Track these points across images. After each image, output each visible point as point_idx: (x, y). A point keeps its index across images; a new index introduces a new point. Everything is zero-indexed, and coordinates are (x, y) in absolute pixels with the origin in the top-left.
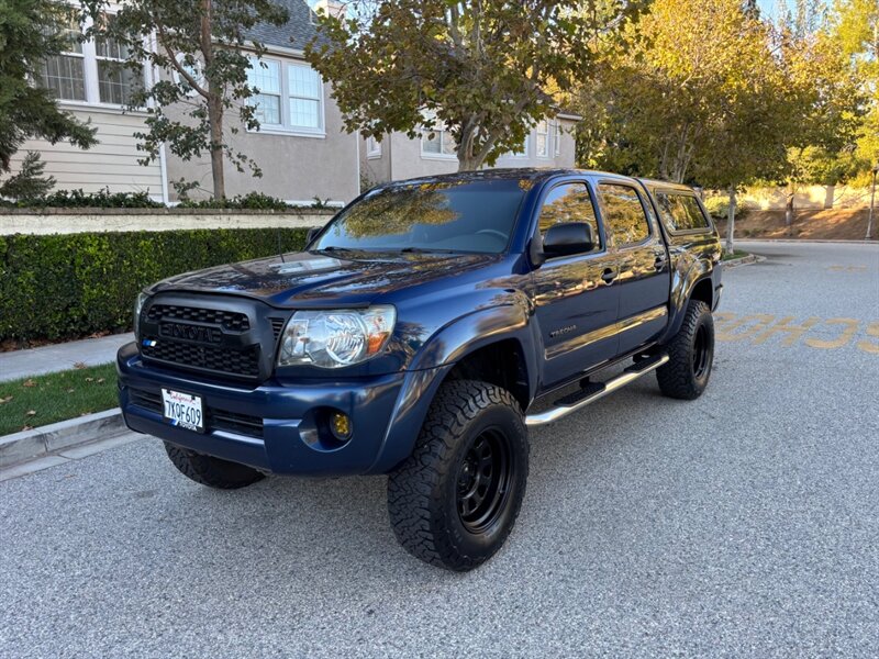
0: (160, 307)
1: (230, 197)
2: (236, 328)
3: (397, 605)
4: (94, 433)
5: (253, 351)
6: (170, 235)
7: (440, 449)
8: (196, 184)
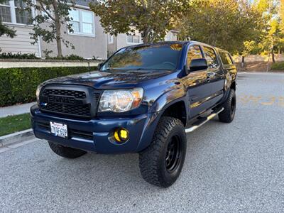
0: (48, 90)
1: (64, 56)
2: (81, 97)
3: (144, 201)
4: (20, 138)
5: (88, 106)
6: (44, 69)
7: (160, 143)
8: (51, 51)
